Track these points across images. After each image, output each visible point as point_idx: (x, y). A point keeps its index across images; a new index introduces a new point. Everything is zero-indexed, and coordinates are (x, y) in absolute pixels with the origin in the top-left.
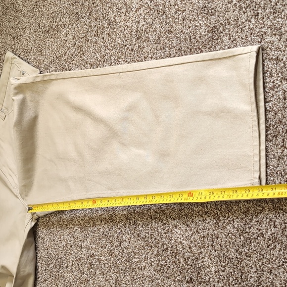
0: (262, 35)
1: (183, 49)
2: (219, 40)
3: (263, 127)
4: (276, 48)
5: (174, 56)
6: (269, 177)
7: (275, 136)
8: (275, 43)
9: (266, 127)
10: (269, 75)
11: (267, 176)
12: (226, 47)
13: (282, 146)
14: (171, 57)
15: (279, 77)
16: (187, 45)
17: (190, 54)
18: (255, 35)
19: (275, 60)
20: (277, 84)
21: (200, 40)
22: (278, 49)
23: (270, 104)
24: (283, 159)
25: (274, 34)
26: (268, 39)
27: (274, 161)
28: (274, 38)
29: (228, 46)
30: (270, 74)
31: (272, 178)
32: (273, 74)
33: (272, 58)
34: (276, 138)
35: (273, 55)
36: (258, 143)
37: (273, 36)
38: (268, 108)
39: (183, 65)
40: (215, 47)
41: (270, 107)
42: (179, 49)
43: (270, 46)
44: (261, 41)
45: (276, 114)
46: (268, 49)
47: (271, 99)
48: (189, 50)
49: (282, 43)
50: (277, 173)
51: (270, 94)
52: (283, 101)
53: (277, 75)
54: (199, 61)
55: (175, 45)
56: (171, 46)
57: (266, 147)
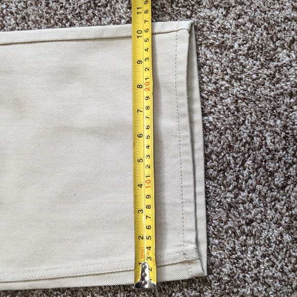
0: (193, 6)
1: (32, 17)
2: (108, 8)
3: (200, 155)
4: (219, 29)
5: (12, 30)
6: (211, 239)
7: (221, 170)
8: (217, 20)
9: (205, 155)
10: (207, 70)
11: (208, 237)
12: (123, 21)
13: (235, 187)
14: (5, 31)
15: (227, 74)
16: (40, 12)
17: (47, 28)
18: (180, 5)
19: (218, 47)
20: (222, 85)
21: (67, 6)
22: (223, 30)
23: (211, 119)
24: (237, 208)
25: (214, 6)
26: (204, 12)
27: (220, 212)
28: (214, 12)
29: (128, 19)
30: (209, 69)
31: (217, 241)
32: (215, 71)
33: (212, 44)
34: (224, 173)
35: (214, 39)
36: (192, 182)
37: (213, 8)
38: (208, 125)
39: (33, 44)
40: (100, 19)
41: (210, 122)
42: (24, 18)
43: (208, 25)
44: (191, 15)
45: (221, 134)
46: (205, 29)
47: (213, 110)
48: (44, 21)
49: (231, 21)
50: (226, 232)
51: (210, 102)
52: (236, 113)
53: (222, 71)
54: (68, 40)
55: (14, 9)
56: (4, 12)
57: (206, 188)
